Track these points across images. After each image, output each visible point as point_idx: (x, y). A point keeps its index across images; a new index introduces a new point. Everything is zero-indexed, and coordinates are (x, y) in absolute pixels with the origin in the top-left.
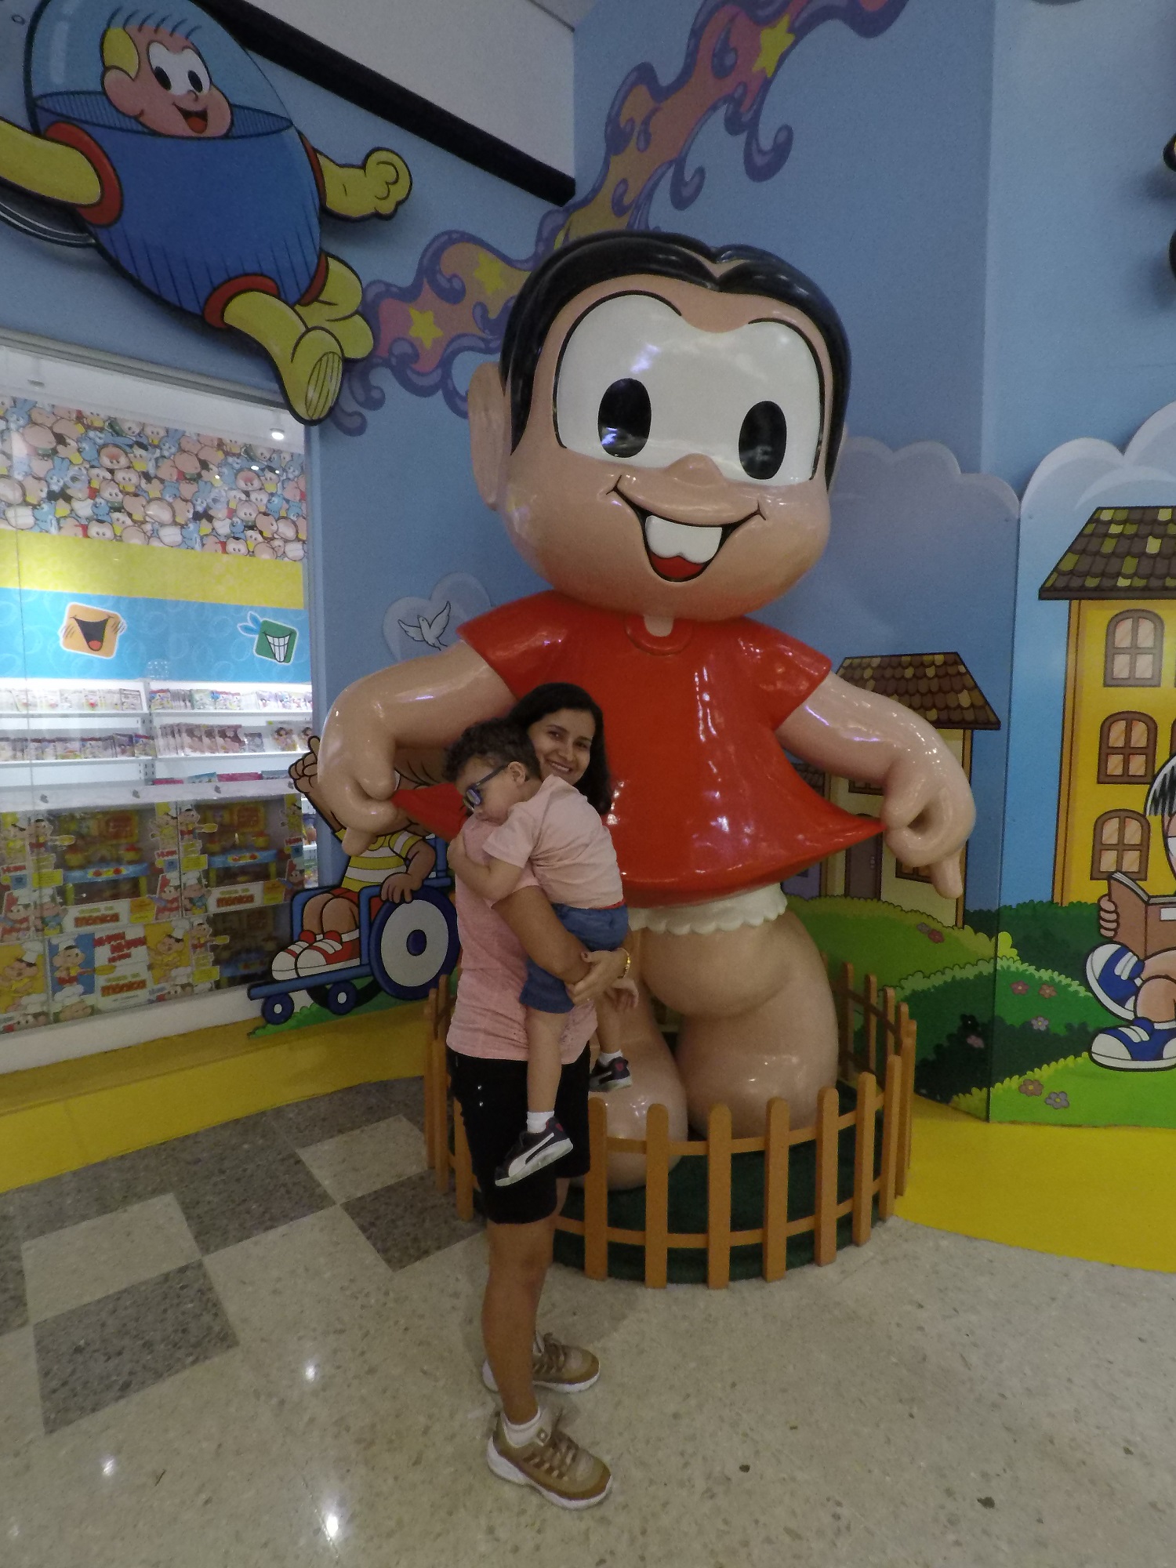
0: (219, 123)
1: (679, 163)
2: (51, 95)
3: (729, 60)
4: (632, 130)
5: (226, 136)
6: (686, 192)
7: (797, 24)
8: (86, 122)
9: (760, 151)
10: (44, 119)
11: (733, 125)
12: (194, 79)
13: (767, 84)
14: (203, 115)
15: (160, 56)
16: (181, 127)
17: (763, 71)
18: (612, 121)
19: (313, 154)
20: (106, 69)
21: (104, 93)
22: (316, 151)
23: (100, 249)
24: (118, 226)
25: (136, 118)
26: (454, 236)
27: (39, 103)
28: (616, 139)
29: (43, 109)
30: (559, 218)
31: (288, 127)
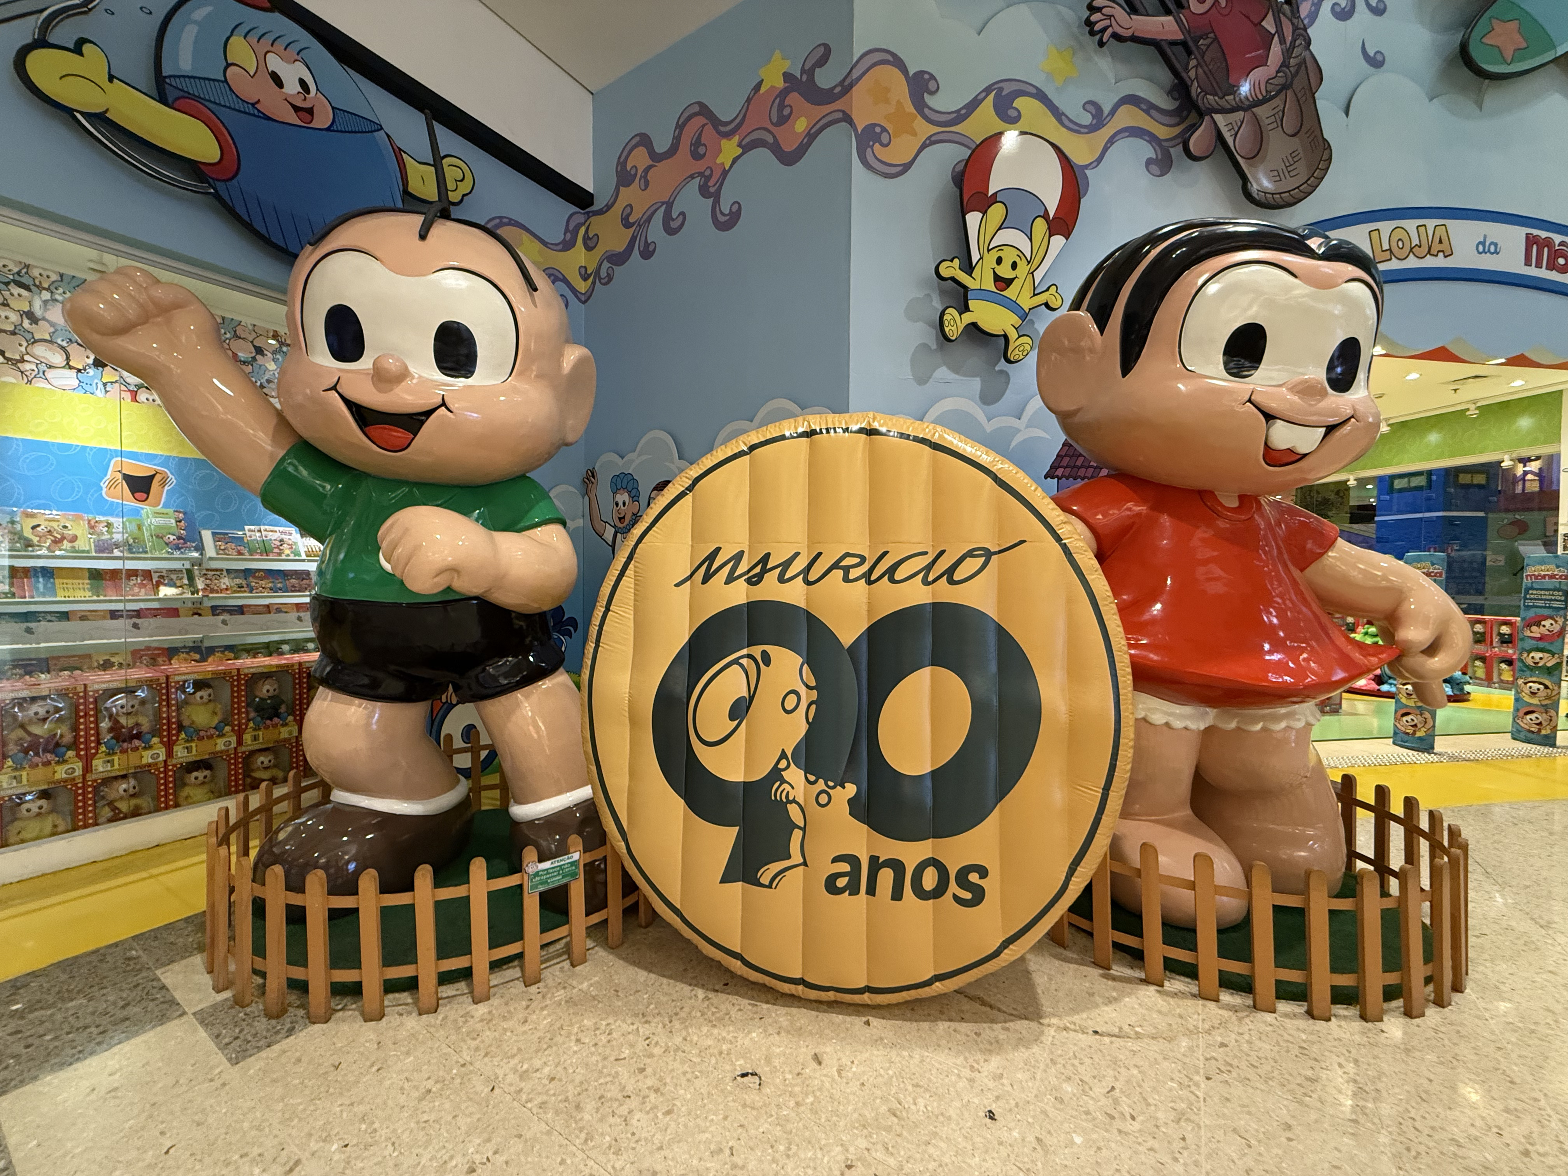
0: (323, 119)
1: (669, 205)
2: (179, 77)
3: (701, 150)
4: (636, 174)
5: (328, 129)
6: (674, 225)
7: (744, 143)
8: (210, 101)
9: (722, 213)
10: (171, 95)
11: (704, 191)
12: (302, 83)
13: (725, 173)
14: (310, 111)
15: (275, 63)
16: (292, 118)
17: (723, 164)
18: (622, 164)
19: (398, 152)
20: (229, 65)
21: (226, 81)
22: (400, 149)
23: (217, 196)
24: (235, 181)
25: (253, 105)
26: (505, 220)
27: (168, 80)
28: (625, 178)
29: (171, 85)
30: (580, 218)
31: (378, 130)
